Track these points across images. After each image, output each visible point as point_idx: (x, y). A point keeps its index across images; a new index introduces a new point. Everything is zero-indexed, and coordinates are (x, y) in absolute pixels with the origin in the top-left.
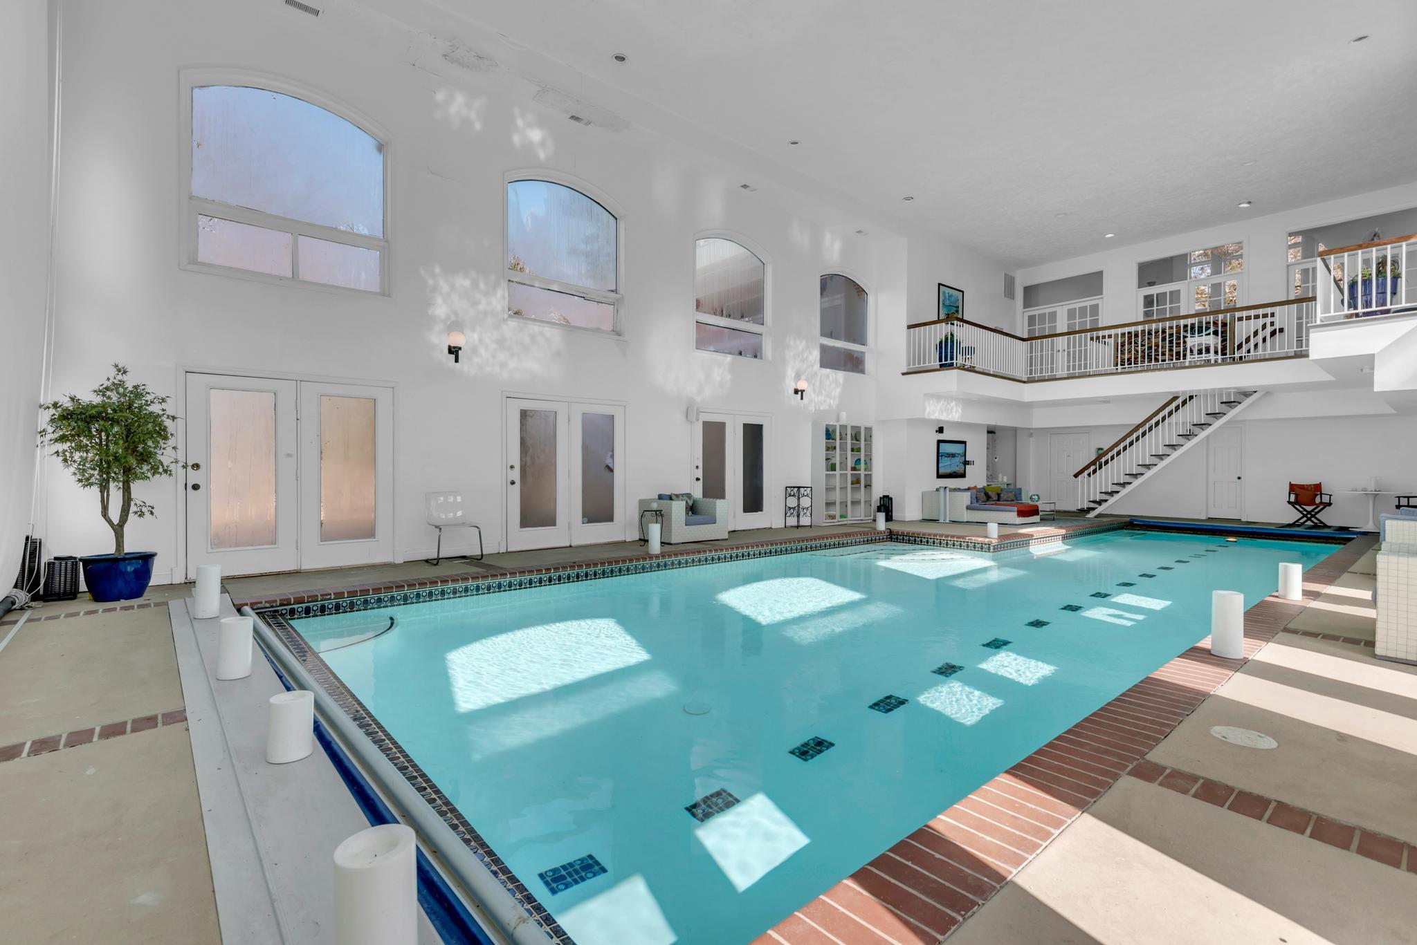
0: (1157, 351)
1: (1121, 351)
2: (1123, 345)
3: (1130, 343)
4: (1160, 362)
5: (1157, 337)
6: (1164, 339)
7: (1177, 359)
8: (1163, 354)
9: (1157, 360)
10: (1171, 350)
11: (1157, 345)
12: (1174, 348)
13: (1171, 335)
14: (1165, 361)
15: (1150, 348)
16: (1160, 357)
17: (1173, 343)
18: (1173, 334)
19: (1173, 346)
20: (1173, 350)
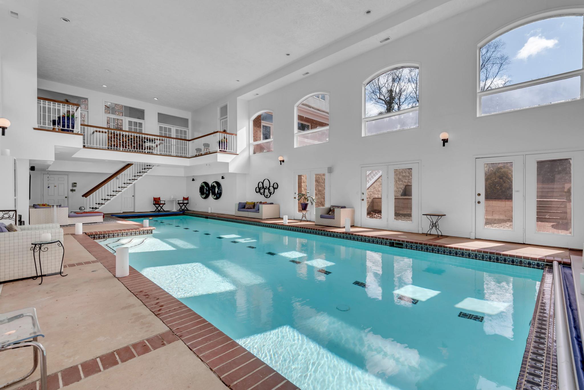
0: (126, 144)
1: (111, 140)
2: (111, 138)
3: (114, 138)
4: (127, 149)
5: (126, 138)
6: (129, 140)
7: (134, 149)
8: (129, 146)
9: (126, 147)
10: (131, 145)
11: (126, 142)
12: (133, 144)
13: (131, 139)
14: (129, 148)
15: (123, 142)
16: (127, 147)
17: (132, 142)
18: (132, 138)
19: (132, 143)
20: (132, 145)
